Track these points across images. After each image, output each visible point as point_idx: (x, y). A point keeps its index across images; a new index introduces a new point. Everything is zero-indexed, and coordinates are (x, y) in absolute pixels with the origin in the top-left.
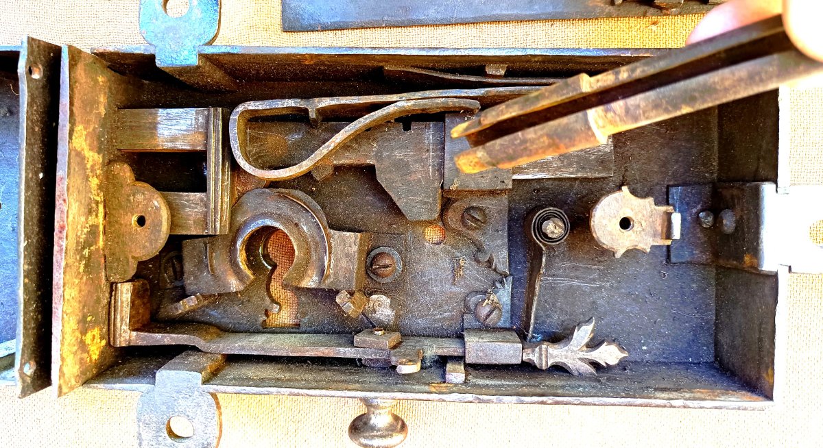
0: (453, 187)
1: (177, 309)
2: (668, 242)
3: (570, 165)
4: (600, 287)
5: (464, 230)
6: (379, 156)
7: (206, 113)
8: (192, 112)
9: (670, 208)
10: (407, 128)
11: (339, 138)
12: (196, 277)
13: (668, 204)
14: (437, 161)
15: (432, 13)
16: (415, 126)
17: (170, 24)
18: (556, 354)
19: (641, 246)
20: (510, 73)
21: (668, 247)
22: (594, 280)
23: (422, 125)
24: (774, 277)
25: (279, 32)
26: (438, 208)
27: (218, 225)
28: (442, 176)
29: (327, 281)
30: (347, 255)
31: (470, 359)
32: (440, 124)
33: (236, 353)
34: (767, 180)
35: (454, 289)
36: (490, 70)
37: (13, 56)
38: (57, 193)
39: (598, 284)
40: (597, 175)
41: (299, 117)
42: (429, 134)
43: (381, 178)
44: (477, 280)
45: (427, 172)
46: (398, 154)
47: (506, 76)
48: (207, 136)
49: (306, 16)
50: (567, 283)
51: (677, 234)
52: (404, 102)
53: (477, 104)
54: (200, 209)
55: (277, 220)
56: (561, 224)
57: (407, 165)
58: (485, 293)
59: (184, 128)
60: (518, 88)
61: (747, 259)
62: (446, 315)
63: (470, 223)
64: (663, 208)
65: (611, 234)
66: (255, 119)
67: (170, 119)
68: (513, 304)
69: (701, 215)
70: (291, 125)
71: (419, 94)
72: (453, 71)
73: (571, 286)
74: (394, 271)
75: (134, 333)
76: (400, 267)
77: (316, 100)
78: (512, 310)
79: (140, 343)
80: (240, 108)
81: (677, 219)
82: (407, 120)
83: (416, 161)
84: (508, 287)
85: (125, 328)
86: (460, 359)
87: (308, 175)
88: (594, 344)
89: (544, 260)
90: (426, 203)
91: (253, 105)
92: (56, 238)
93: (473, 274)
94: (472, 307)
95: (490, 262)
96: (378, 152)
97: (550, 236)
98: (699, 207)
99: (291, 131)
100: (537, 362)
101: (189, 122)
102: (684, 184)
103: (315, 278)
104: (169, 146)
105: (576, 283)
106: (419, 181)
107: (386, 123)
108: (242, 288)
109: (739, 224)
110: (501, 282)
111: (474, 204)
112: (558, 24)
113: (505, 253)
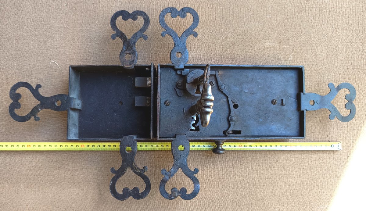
17: (178, 59)
24: (303, 111)
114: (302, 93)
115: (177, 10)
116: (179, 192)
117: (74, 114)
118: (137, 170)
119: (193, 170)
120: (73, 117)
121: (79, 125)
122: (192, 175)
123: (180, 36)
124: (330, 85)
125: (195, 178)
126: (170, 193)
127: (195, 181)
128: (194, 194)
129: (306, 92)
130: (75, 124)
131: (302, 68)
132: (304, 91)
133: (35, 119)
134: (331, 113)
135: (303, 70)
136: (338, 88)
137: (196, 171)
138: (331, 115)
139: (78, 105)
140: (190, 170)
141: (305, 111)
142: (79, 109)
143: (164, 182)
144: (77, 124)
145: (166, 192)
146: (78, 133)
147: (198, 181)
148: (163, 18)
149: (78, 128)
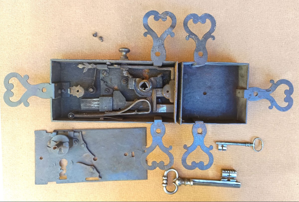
0: (110, 97)
1: (161, 75)
2: (70, 88)
3: (89, 101)
4: (83, 77)
5: (109, 89)
6: (125, 103)
7: (157, 111)
8: (159, 112)
9: (70, 94)
10: (120, 108)
11: (131, 107)
12: (160, 80)
13: (70, 95)
14: (114, 102)
15: (117, 131)
16: (118, 109)
17: (159, 128)
18: (90, 66)
19: (75, 87)
20: (99, 118)
21: (70, 87)
22: (84, 79)
23: (117, 109)
24: (52, 83)
25: (147, 127)
26: (114, 93)
27: (154, 91)
28: (112, 99)
29: (134, 79)
30: (130, 84)
31: (106, 65)
32: (113, 109)
33: (151, 66)
34: (53, 99)
35: (111, 77)
36: (103, 119)
37: (182, 122)
38: (177, 98)
39: (84, 78)
40: (84, 99)
41: (139, 110)
42: (115, 107)
43: (125, 99)
44: (107, 79)
45: (116, 100)
46: (121, 103)
47: (100, 118)
48: (156, 107)
49: (141, 130)
50: (89, 78)
51: (69, 89)
52: (119, 113)
53: (105, 113)
54: (157, 93)
55: (144, 91)
56: (90, 91)
57: (120, 101)
58: (105, 76)
59: (161, 109)
60: (98, 116)
61: (56, 85)
62: (113, 72)
63: (108, 90)
64: (71, 94)
65: (81, 89)
66: (148, 110)
67: (164, 110)
68: (100, 74)
69: (64, 92)
70: (142, 109)
71: (116, 115)
72: (110, 119)
73: (89, 77)
74: (123, 81)
75: (170, 70)
76: (122, 81)
77: (135, 114)
78: (100, 73)
79: (169, 68)
80: (149, 112)
81: (69, 92)
82: (120, 110)
83: (118, 102)
84: (101, 78)
85: (172, 71)
86: (109, 65)
87: (139, 99)
88: (84, 68)
89: (93, 84)
90: (116, 94)
91: (147, 113)
92: (177, 90)
93: (108, 80)
94: (108, 74)
95: (104, 82)
96: (125, 104)
97: (92, 89)
98: (65, 93)
99: (142, 108)
100: (94, 65)
101: (160, 110)
102: (67, 97)
103: (137, 80)
104: (164, 105)
105: (88, 78)
106: (117, 98)
107: (123, 109)
108: (151, 78)
109: (58, 91)
110: (102, 78)
111: (107, 94)
112: (92, 128)
113: (101, 84)
114: (54, 98)
115: (160, 168)
116: (160, 17)
117: (243, 86)
118: (194, 37)
119: (148, 35)
120: (244, 82)
121: (238, 77)
122: (149, 31)
123: (157, 147)
124: (27, 104)
125: (147, 29)
126: (168, 17)
127: (146, 26)
128: (148, 15)
129: (49, 99)
130: (241, 77)
131: (53, 120)
132: (51, 100)
133: (273, 81)
134: (27, 81)
135: (52, 118)
136: (19, 102)
137: (145, 34)
138: (27, 79)
139: (239, 92)
140: (150, 35)
141: (51, 83)
142: (238, 90)
143: (173, 27)
144: (240, 77)
145: (171, 18)
146: (239, 70)
147: (144, 26)
148: (170, 161)
149: (239, 74)
